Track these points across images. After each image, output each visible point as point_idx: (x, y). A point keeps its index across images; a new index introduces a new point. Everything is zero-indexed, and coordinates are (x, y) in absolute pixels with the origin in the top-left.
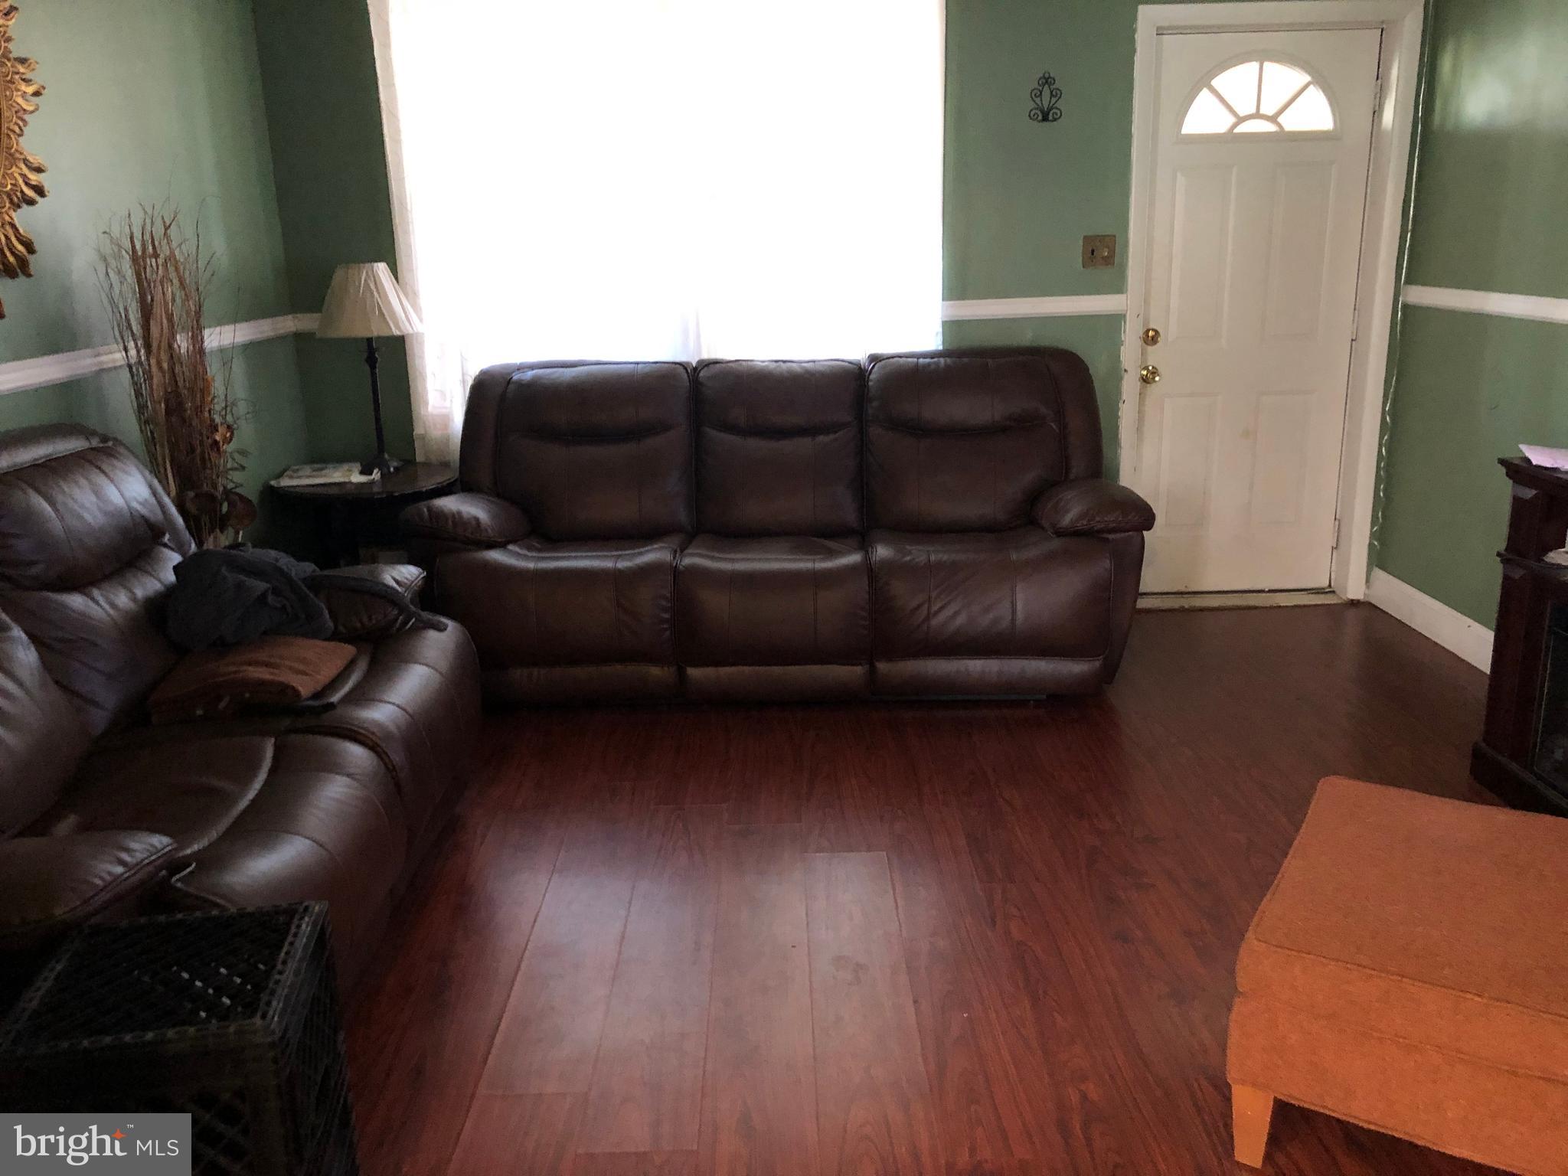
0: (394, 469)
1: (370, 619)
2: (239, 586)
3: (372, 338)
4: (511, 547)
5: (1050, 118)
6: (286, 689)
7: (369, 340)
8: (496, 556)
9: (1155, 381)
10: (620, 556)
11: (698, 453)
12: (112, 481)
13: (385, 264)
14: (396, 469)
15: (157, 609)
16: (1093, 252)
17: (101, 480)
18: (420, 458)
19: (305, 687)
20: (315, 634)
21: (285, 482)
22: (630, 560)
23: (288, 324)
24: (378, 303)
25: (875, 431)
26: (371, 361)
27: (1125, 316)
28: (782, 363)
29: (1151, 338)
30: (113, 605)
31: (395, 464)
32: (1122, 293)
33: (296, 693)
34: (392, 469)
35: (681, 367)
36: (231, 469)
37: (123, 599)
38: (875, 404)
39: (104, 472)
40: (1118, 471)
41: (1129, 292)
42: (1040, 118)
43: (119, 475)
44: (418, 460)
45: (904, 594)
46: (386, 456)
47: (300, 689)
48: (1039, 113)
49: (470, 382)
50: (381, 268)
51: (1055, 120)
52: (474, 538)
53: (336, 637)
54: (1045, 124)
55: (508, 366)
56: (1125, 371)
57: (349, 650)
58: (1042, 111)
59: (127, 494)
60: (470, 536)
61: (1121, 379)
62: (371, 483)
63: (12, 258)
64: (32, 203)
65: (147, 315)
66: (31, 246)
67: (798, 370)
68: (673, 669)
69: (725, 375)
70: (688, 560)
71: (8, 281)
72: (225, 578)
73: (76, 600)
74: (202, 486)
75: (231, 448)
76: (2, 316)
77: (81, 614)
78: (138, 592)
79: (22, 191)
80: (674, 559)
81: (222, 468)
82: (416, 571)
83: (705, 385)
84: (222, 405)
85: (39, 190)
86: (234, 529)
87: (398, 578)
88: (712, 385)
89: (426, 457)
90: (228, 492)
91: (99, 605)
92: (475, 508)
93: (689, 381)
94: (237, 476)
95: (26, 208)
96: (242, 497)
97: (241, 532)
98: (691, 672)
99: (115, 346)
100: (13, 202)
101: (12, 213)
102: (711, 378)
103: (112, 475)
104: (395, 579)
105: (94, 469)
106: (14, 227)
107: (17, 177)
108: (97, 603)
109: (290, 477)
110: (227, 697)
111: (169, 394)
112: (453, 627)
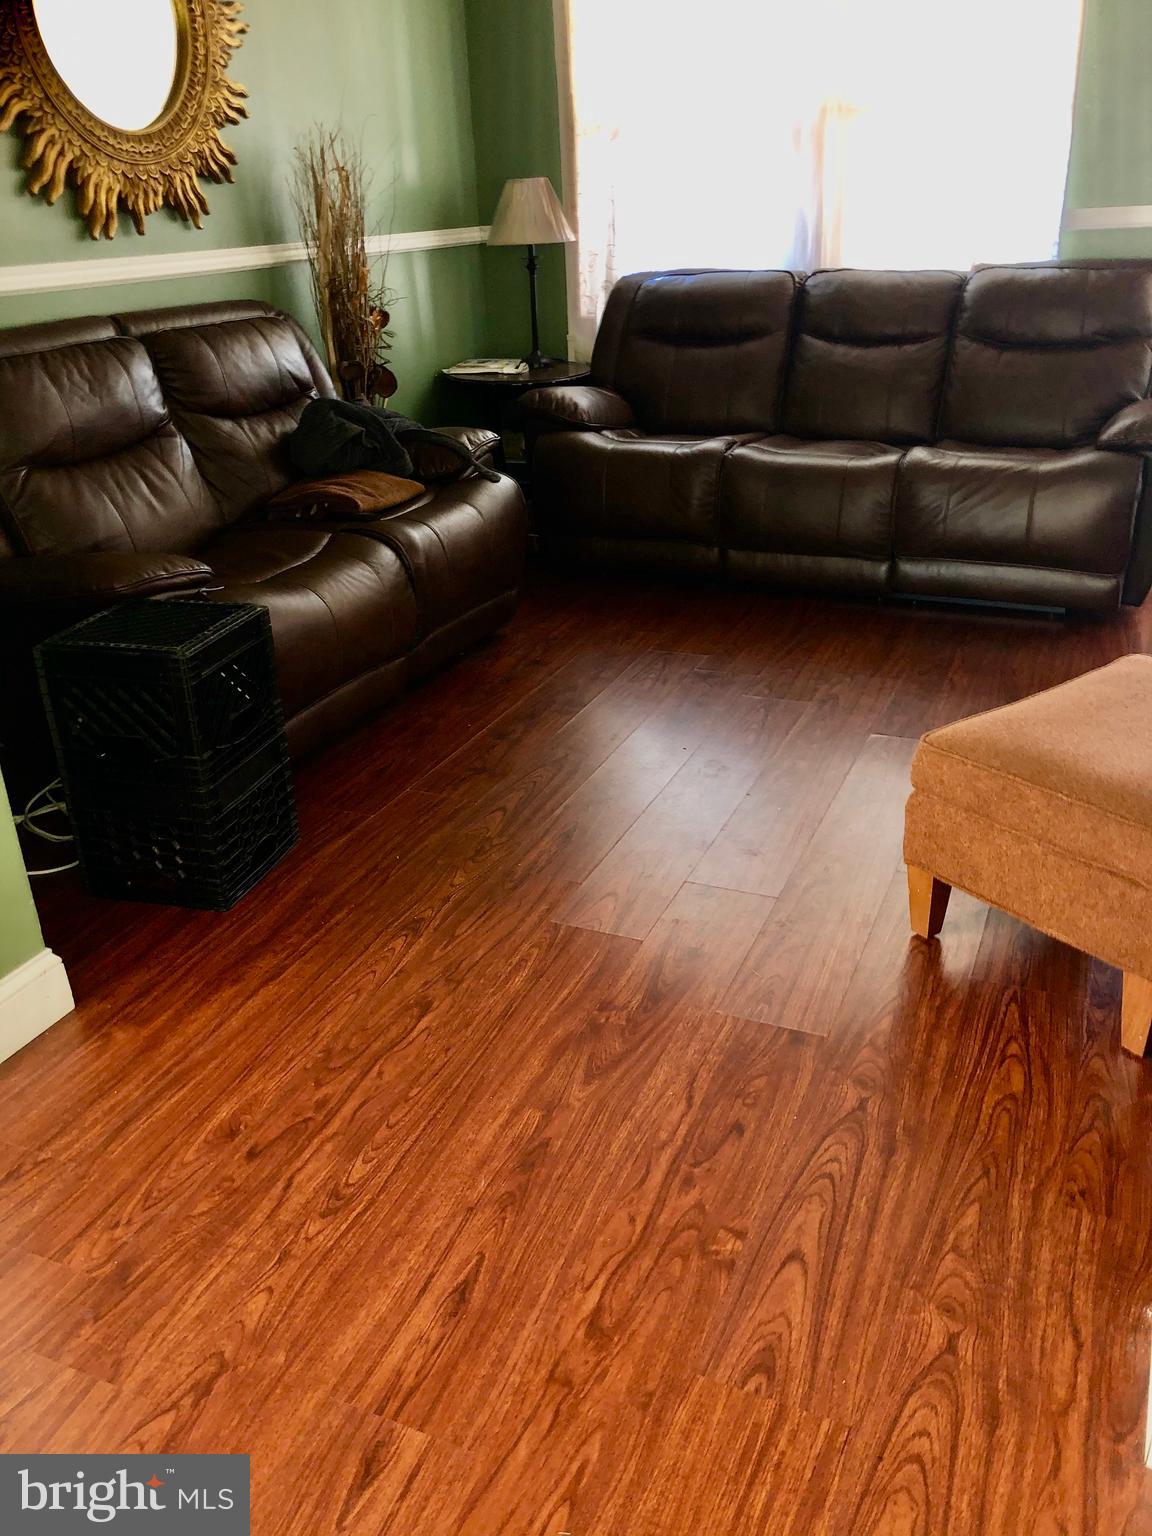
0: (544, 365)
1: (442, 467)
2: (341, 426)
4: (605, 432)
6: (349, 503)
7: (530, 247)
8: (591, 438)
10: (685, 444)
12: (268, 343)
13: (546, 178)
14: (546, 364)
15: (286, 439)
17: (260, 340)
18: (571, 358)
19: (364, 502)
20: (395, 472)
21: (454, 371)
22: (690, 448)
23: (474, 235)
26: (531, 267)
30: (257, 436)
31: (545, 360)
33: (356, 506)
34: (542, 364)
36: (381, 347)
37: (263, 430)
38: (967, 315)
39: (262, 335)
43: (275, 339)
44: (570, 360)
45: (930, 496)
46: (539, 353)
47: (360, 503)
49: (611, 288)
50: (542, 183)
52: (573, 419)
53: (415, 477)
57: (420, 486)
59: (280, 356)
60: (567, 418)
62: (518, 374)
63: (215, 167)
64: (234, 122)
65: (318, 216)
66: (230, 158)
67: (898, 279)
68: (716, 549)
69: (828, 283)
70: (739, 451)
71: (214, 186)
72: (331, 420)
73: (227, 425)
74: (355, 358)
75: (383, 330)
76: (206, 213)
77: (231, 436)
78: (278, 429)
79: (225, 113)
80: (727, 450)
81: (372, 345)
82: (490, 435)
83: (808, 293)
84: (375, 293)
85: (241, 112)
86: (381, 396)
87: (472, 438)
88: (814, 292)
89: (576, 357)
90: (375, 365)
91: (245, 433)
92: (581, 397)
93: (794, 289)
94: (385, 353)
95: (229, 127)
96: (385, 369)
97: (387, 399)
98: (732, 554)
99: (301, 244)
100: (216, 121)
101: (215, 130)
102: (815, 286)
103: (269, 338)
104: (469, 439)
105: (256, 332)
106: (216, 141)
107: (220, 100)
108: (242, 428)
109: (459, 367)
110: (315, 507)
111: (332, 281)
112: (506, 483)
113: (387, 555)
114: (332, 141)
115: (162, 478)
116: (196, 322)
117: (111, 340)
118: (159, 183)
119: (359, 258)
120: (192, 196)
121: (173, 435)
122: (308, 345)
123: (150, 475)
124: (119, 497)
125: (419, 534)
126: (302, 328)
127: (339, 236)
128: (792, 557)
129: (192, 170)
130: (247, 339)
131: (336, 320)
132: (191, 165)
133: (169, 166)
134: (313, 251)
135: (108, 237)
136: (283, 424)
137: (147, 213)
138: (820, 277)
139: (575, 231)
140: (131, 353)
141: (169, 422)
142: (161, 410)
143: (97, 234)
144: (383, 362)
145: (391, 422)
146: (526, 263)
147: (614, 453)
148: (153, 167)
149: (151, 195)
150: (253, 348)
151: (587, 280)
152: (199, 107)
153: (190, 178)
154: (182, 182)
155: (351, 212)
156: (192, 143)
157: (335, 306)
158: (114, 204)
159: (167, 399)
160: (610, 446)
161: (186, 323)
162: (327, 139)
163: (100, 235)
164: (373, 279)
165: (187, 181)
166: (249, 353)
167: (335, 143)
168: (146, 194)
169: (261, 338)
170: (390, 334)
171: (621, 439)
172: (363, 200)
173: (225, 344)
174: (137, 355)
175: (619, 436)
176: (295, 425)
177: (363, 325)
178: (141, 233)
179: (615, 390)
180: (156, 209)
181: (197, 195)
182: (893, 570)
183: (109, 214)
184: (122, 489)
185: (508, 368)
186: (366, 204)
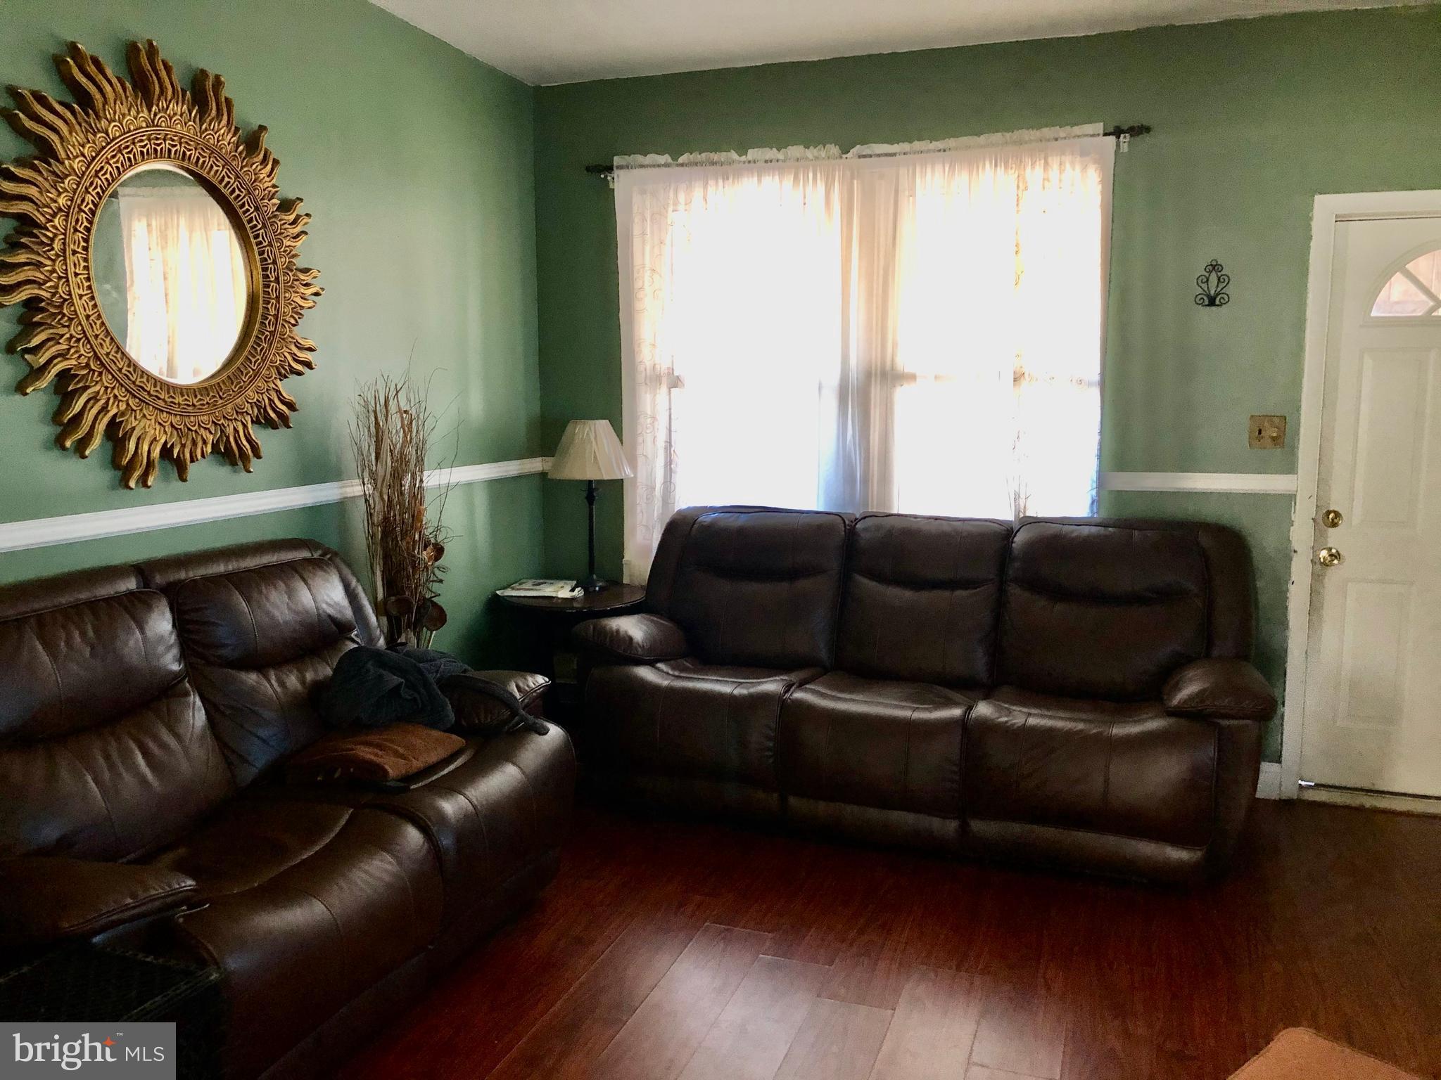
0: (599, 589)
1: (486, 718)
2: (379, 676)
3: (592, 481)
4: (660, 665)
5: (1217, 302)
6: (379, 770)
7: (590, 482)
8: (645, 673)
9: (1334, 565)
10: (741, 683)
11: (845, 599)
12: (309, 587)
13: (607, 421)
14: (601, 588)
15: (317, 688)
16: (1260, 432)
17: (299, 584)
18: (626, 581)
19: (394, 767)
20: (433, 725)
21: (509, 592)
23: (535, 465)
24: (595, 452)
25: (1014, 591)
26: (590, 499)
27: (1295, 495)
28: (933, 520)
29: (1331, 519)
30: (284, 687)
31: (600, 584)
32: (1294, 474)
33: (386, 774)
34: (597, 589)
35: (840, 519)
36: (432, 581)
37: (293, 681)
38: (1017, 565)
39: (304, 578)
40: (1286, 651)
41: (1299, 471)
42: (1207, 303)
43: (316, 582)
44: (624, 582)
45: (998, 753)
46: (595, 577)
47: (390, 770)
48: (1205, 298)
49: (667, 520)
50: (603, 426)
51: (1221, 305)
52: (626, 653)
53: (451, 730)
54: (1214, 308)
55: (695, 508)
56: (1295, 551)
57: (457, 741)
58: (1208, 296)
59: (319, 598)
60: (621, 652)
61: (1291, 560)
62: (573, 599)
63: (273, 415)
64: (300, 374)
65: (377, 458)
66: (291, 406)
67: (946, 527)
68: (775, 795)
69: (878, 528)
70: (799, 695)
71: (270, 431)
72: (368, 671)
73: (252, 678)
74: (405, 594)
75: (437, 564)
76: (258, 456)
77: (254, 689)
78: (309, 676)
79: (290, 365)
80: (786, 692)
81: (423, 579)
82: (541, 680)
83: (859, 536)
84: (430, 530)
85: (308, 365)
86: (428, 629)
87: (521, 684)
88: (865, 536)
89: (631, 580)
90: (425, 598)
91: (271, 685)
92: (634, 628)
93: (845, 531)
94: (435, 587)
95: (294, 377)
96: (435, 605)
97: (434, 632)
98: (793, 801)
99: (357, 481)
100: (280, 373)
101: (278, 382)
102: (865, 529)
103: (310, 582)
104: (518, 687)
105: (297, 577)
106: (278, 392)
107: (286, 354)
108: (269, 681)
109: (513, 589)
110: (340, 770)
111: (386, 519)
112: (555, 732)
113: (413, 836)
114: (397, 392)
115: (163, 746)
116: (232, 566)
117: (130, 594)
118: (210, 432)
119: (417, 495)
120: (245, 442)
121: (187, 694)
122: (354, 582)
123: (151, 745)
124: (107, 775)
125: (451, 807)
126: (349, 566)
127: (397, 476)
128: (855, 808)
129: (249, 418)
130: (285, 583)
131: (387, 557)
132: (248, 414)
133: (224, 417)
134: (369, 488)
135: (145, 485)
136: (316, 671)
137: (192, 461)
138: (869, 522)
139: (634, 467)
140: (149, 608)
141: (184, 678)
142: (175, 667)
143: (132, 484)
144: (433, 595)
145: (435, 666)
146: (585, 494)
147: (671, 691)
148: (205, 417)
149: (200, 444)
150: (291, 593)
151: (644, 511)
152: (263, 361)
153: (245, 426)
154: (236, 430)
155: (411, 453)
156: (251, 394)
157: (387, 543)
158: (156, 453)
159: (183, 656)
160: (665, 683)
161: (220, 568)
162: (393, 388)
163: (137, 483)
164: (430, 515)
165: (241, 429)
166: (285, 598)
167: (399, 394)
168: (194, 443)
169: (303, 583)
170: (443, 569)
171: (676, 673)
172: (424, 442)
173: (260, 592)
174: (156, 610)
175: (673, 668)
176: (329, 671)
177: (414, 562)
178: (184, 480)
179: (671, 619)
180: (203, 456)
181: (249, 440)
182: (964, 827)
183: (150, 464)
184: (112, 767)
185: (563, 591)
186: (427, 446)
